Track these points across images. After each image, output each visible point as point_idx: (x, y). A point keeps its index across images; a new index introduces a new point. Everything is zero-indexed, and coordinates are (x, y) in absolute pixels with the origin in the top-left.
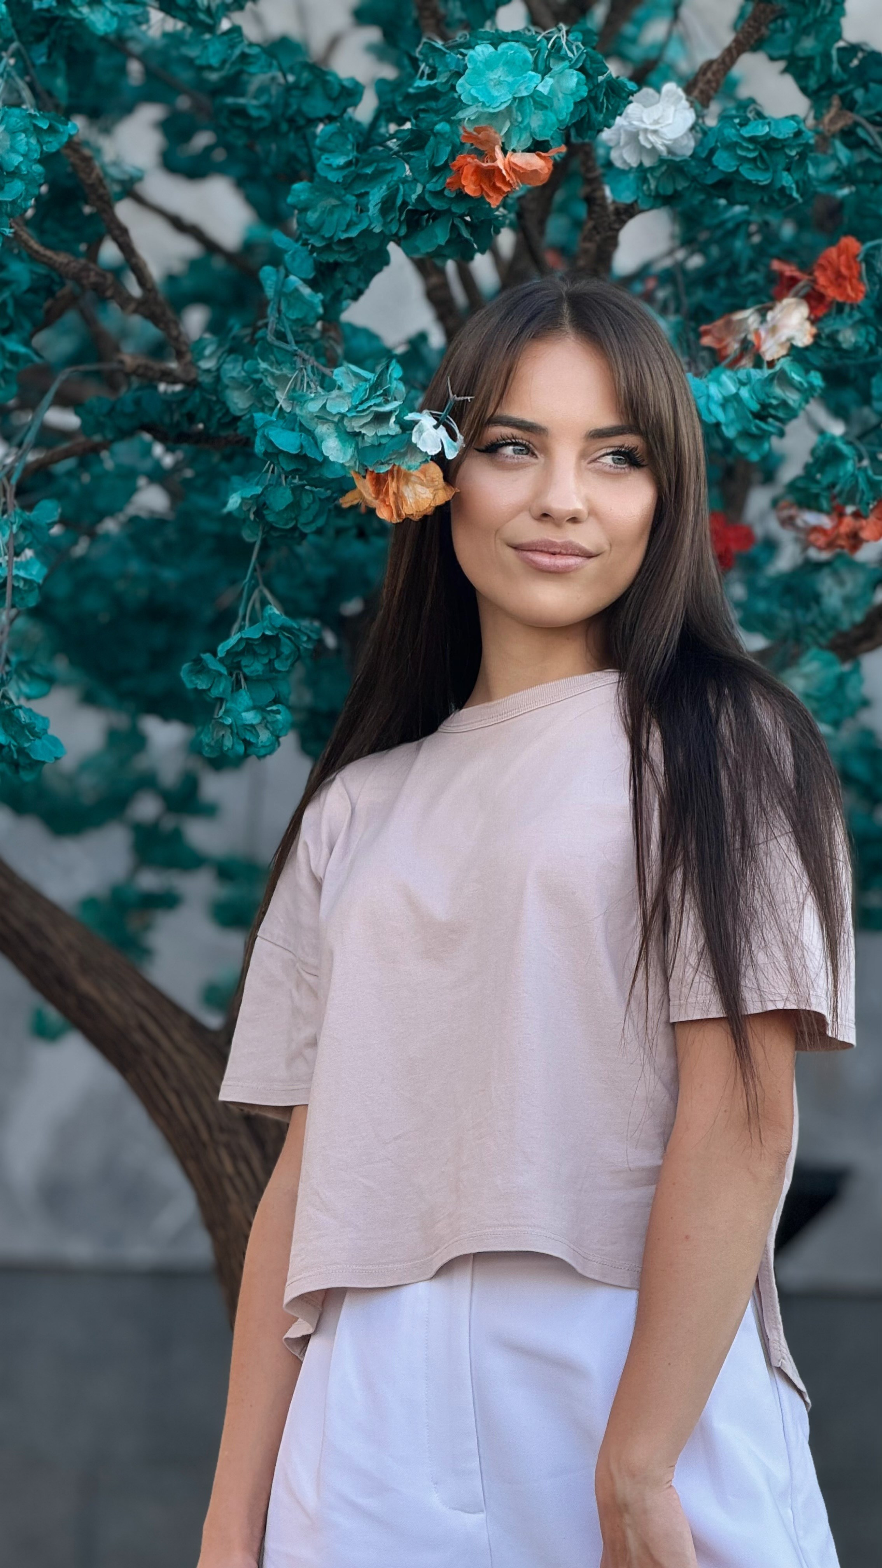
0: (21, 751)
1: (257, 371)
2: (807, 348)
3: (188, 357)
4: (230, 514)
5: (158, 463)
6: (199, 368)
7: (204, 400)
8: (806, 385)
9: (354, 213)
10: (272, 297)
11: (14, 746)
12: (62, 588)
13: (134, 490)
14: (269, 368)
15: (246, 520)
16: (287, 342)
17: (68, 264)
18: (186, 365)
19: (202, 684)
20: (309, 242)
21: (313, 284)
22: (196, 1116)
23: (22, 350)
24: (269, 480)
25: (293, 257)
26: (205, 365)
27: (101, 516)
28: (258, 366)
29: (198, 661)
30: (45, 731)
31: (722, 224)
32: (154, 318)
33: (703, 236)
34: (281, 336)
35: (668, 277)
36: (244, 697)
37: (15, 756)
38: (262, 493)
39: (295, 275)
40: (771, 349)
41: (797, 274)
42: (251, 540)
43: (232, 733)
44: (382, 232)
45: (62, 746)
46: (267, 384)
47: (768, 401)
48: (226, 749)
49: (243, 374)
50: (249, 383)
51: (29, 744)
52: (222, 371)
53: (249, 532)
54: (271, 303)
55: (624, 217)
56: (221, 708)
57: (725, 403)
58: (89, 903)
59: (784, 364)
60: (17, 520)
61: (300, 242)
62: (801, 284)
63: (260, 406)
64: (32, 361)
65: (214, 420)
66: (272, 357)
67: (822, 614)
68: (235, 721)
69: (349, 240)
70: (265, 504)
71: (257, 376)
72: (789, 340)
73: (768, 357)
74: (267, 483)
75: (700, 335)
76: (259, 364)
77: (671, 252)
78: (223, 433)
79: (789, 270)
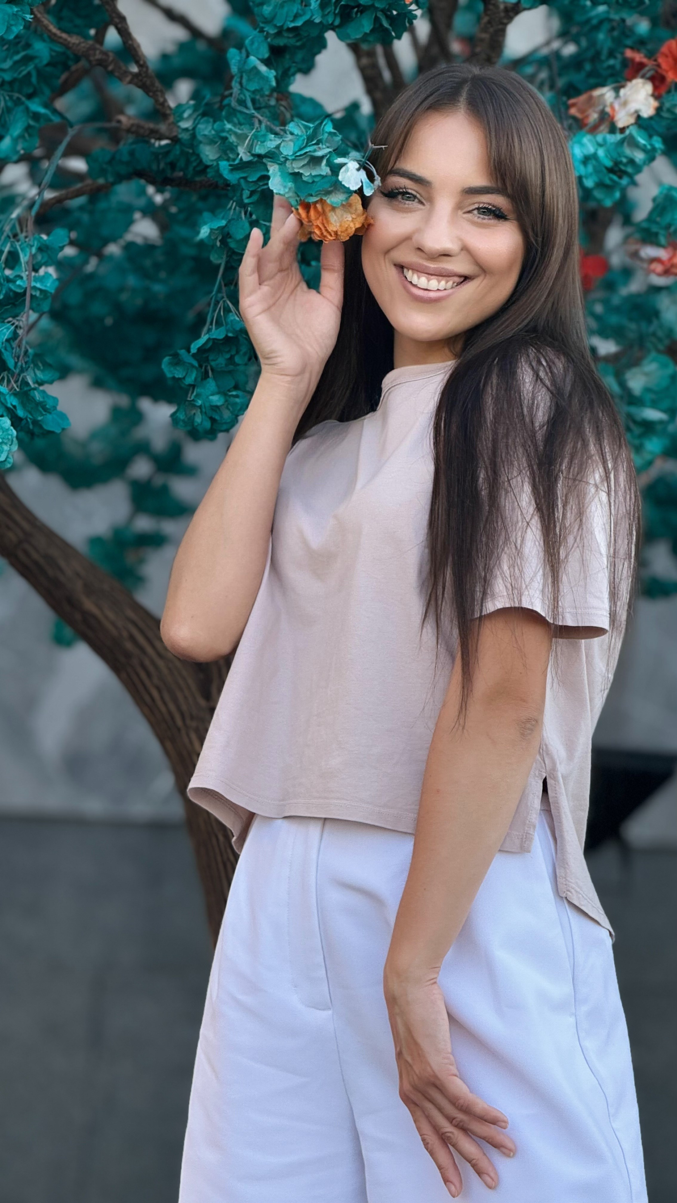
0: (35, 422)
1: (223, 130)
2: (651, 118)
3: (171, 119)
4: (202, 241)
5: (150, 202)
6: (179, 127)
7: (182, 152)
8: (649, 147)
9: (299, 7)
10: (236, 72)
11: (30, 419)
12: (74, 297)
13: (131, 222)
14: (233, 128)
15: (213, 246)
16: (246, 107)
17: (80, 43)
18: (169, 125)
19: (179, 373)
20: (265, 29)
21: (267, 62)
22: (172, 707)
23: (42, 110)
24: (232, 215)
25: (252, 42)
26: (184, 125)
27: (106, 242)
28: (225, 127)
29: (176, 355)
30: (55, 408)
31: (588, 21)
32: (146, 89)
33: (574, 30)
34: (242, 103)
35: (545, 62)
36: (211, 384)
37: (31, 427)
38: (226, 225)
39: (254, 56)
40: (623, 119)
41: (645, 60)
42: (219, 262)
43: (201, 412)
44: (321, 23)
45: (68, 419)
46: (231, 141)
47: (619, 159)
48: (196, 424)
49: (213, 132)
50: (217, 140)
51: (42, 417)
52: (197, 130)
53: (216, 256)
54: (235, 78)
55: (511, 14)
56: (193, 392)
57: (586, 160)
58: (95, 541)
59: (634, 131)
60: (36, 244)
61: (258, 30)
62: (647, 69)
63: (226, 158)
64: (50, 120)
65: (191, 169)
66: (235, 120)
67: (661, 326)
68: (204, 403)
69: (295, 29)
70: (228, 234)
71: (224, 134)
72: (637, 112)
73: (620, 125)
74: (230, 218)
75: (568, 107)
76: (225, 125)
77: (548, 43)
78: (198, 179)
79: (638, 57)
